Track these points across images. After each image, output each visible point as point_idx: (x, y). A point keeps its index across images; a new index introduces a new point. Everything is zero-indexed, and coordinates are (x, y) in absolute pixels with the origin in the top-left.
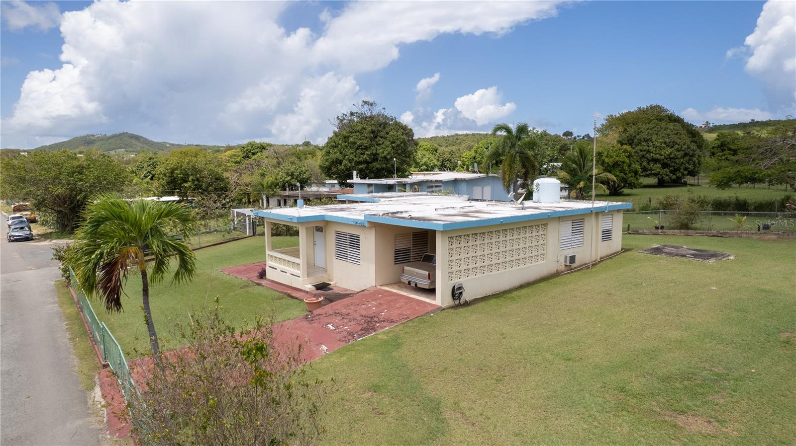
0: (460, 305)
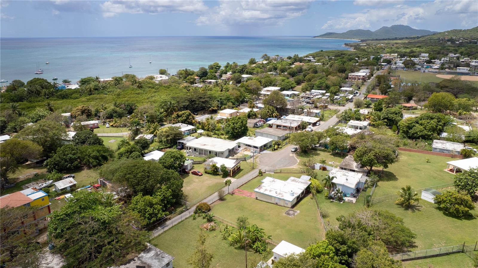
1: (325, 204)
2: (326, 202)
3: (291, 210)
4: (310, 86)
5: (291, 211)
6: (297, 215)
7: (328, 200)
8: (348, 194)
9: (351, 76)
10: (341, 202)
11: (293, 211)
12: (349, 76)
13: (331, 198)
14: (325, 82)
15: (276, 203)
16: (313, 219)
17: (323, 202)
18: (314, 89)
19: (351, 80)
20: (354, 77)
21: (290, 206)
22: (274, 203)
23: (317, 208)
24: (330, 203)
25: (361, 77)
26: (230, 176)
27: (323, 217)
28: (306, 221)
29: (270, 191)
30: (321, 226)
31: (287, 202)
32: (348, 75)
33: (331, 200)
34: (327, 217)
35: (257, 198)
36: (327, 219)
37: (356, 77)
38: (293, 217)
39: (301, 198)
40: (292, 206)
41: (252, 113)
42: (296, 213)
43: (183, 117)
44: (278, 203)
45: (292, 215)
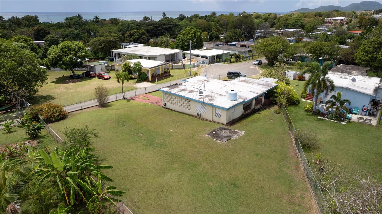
0: (166, 108)
1: (305, 122)
2: (308, 120)
3: (225, 129)
4: (284, 25)
5: (224, 131)
6: (235, 140)
7: (312, 117)
8: (357, 108)
9: (328, 20)
10: (343, 121)
11: (228, 131)
12: (326, 21)
13: (317, 113)
14: (300, 21)
15: (198, 114)
16: (275, 151)
17: (302, 120)
18: (288, 28)
19: (327, 25)
20: (331, 21)
21: (224, 119)
22: (194, 114)
23: (287, 129)
24: (316, 123)
25: (339, 21)
26: (149, 81)
27: (303, 147)
28: (257, 155)
29: (191, 92)
30: (297, 170)
31: (218, 111)
32: (324, 20)
33: (319, 117)
34: (315, 149)
35: (165, 105)
36: (316, 155)
37: (333, 21)
38: (225, 143)
39: (255, 109)
40: (229, 122)
41: (214, 35)
42: (236, 135)
43: (136, 35)
44: (200, 115)
45: (225, 138)
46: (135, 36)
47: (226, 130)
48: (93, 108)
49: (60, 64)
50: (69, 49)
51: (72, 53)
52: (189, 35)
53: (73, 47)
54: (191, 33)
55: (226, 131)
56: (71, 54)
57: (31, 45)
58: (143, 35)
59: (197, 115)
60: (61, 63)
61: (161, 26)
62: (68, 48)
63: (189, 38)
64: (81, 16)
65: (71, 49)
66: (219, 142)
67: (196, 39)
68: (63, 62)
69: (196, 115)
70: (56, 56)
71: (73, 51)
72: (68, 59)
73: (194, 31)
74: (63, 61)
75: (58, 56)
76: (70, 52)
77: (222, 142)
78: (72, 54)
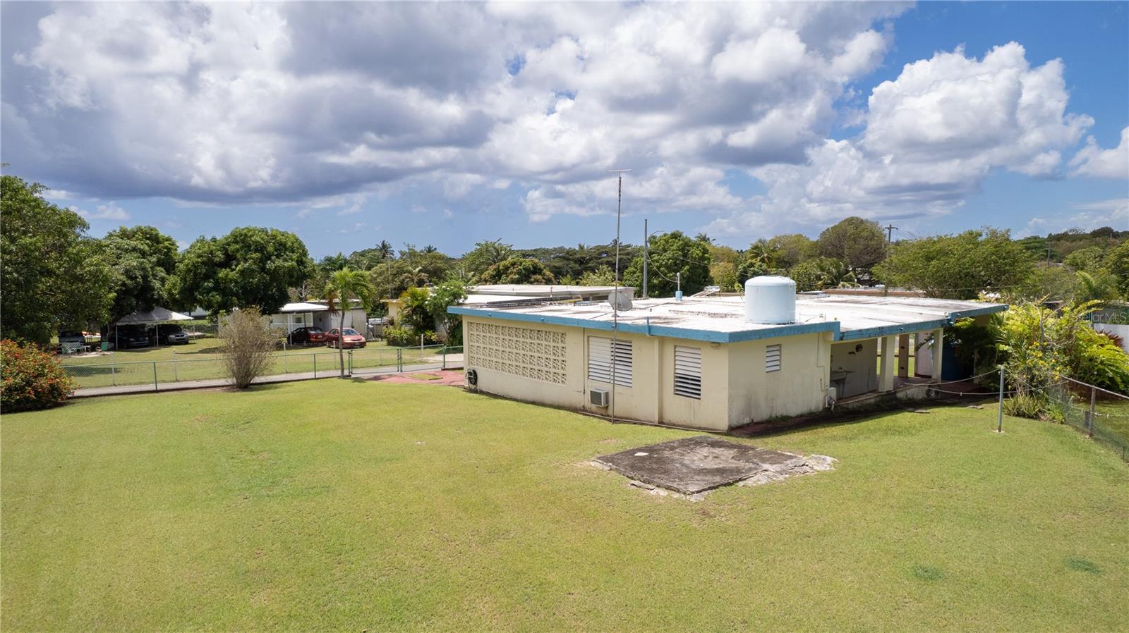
0: (475, 391)
3: (715, 445)
6: (767, 488)
11: (729, 453)
15: (596, 397)
21: (720, 416)
22: (579, 399)
31: (688, 364)
35: (473, 376)
38: (693, 499)
39: (896, 399)
40: (747, 420)
41: (754, 271)
42: (777, 467)
43: (511, 273)
44: (607, 401)
45: (699, 478)
46: (511, 276)
47: (720, 447)
48: (208, 390)
49: (204, 288)
50: (246, 246)
51: (251, 258)
52: (668, 254)
53: (259, 239)
54: (672, 248)
55: (717, 451)
56: (246, 260)
57: (165, 252)
58: (534, 273)
59: (592, 401)
60: (209, 284)
61: (596, 258)
62: (243, 241)
63: (667, 263)
64: (389, 247)
65: (249, 246)
66: (658, 496)
67: (687, 267)
68: (217, 282)
69: (586, 401)
70: (198, 262)
71: (256, 251)
72: (233, 275)
73: (681, 242)
74: (217, 280)
75: (203, 263)
76: (246, 254)
77: (676, 495)
78: (250, 261)
